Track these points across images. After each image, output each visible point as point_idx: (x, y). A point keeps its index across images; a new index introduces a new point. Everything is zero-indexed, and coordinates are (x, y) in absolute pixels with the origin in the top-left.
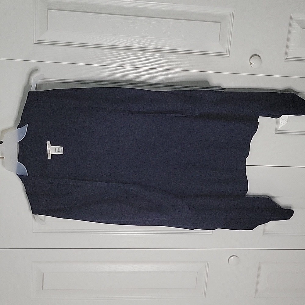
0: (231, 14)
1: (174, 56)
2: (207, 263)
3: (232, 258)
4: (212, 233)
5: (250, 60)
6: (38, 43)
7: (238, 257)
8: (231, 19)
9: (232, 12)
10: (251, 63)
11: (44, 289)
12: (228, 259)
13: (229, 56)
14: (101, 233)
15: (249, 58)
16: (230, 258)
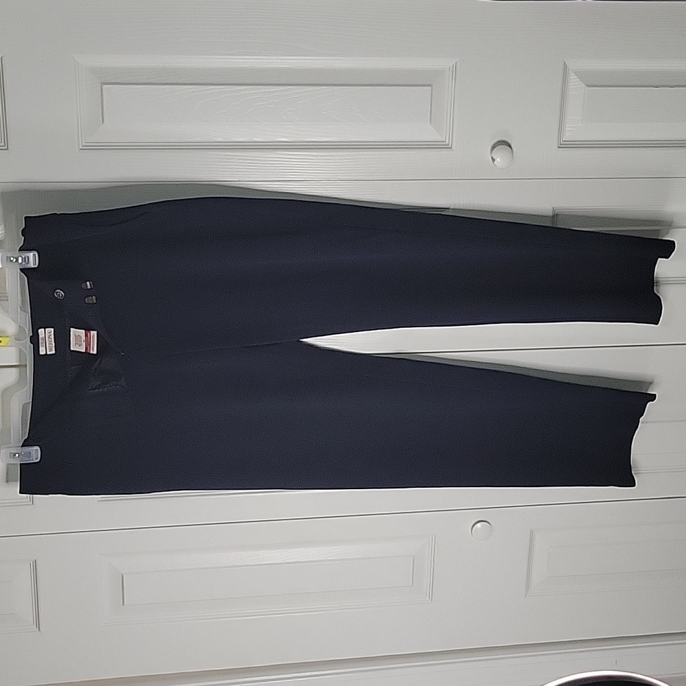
0: (451, 68)
1: (347, 156)
2: (430, 538)
3: (479, 525)
5: (491, 152)
6: (86, 148)
7: (488, 523)
8: (451, 77)
9: (451, 65)
10: (493, 160)
11: (125, 604)
12: (471, 527)
13: (451, 148)
15: (490, 148)
16: (475, 526)
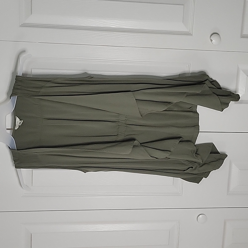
2: (178, 222)
3: (201, 216)
4: (181, 194)
5: (210, 37)
6: (23, 26)
7: (205, 215)
10: (211, 40)
12: (196, 218)
13: (192, 35)
14: (83, 196)
